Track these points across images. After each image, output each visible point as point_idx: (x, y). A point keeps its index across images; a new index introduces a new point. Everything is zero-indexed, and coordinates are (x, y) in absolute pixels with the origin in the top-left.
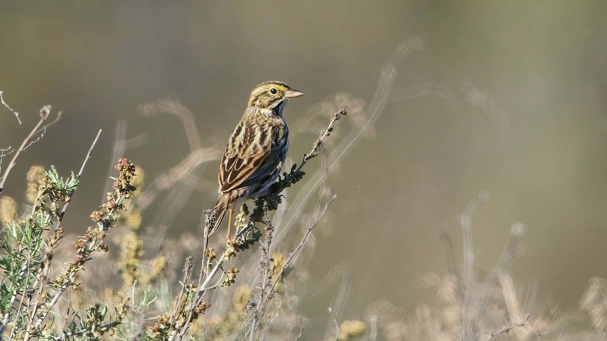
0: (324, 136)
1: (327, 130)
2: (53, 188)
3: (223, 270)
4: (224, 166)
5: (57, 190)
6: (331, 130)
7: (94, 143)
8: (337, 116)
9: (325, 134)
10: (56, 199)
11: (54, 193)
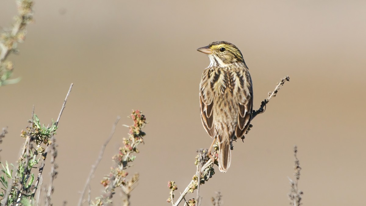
0: (271, 96)
1: (274, 92)
2: (39, 133)
3: (185, 201)
4: (204, 113)
5: (42, 135)
6: (276, 92)
7: (68, 95)
8: (282, 81)
9: (272, 95)
10: (40, 142)
11: (39, 137)
